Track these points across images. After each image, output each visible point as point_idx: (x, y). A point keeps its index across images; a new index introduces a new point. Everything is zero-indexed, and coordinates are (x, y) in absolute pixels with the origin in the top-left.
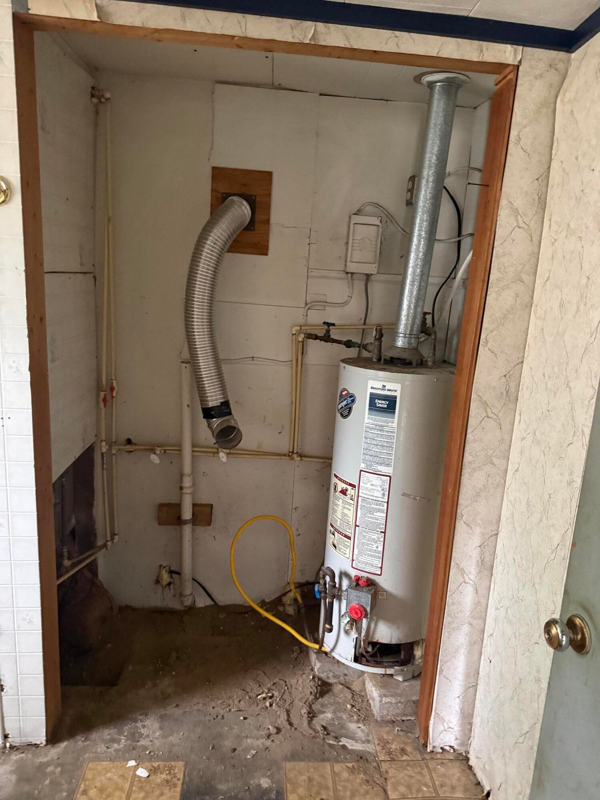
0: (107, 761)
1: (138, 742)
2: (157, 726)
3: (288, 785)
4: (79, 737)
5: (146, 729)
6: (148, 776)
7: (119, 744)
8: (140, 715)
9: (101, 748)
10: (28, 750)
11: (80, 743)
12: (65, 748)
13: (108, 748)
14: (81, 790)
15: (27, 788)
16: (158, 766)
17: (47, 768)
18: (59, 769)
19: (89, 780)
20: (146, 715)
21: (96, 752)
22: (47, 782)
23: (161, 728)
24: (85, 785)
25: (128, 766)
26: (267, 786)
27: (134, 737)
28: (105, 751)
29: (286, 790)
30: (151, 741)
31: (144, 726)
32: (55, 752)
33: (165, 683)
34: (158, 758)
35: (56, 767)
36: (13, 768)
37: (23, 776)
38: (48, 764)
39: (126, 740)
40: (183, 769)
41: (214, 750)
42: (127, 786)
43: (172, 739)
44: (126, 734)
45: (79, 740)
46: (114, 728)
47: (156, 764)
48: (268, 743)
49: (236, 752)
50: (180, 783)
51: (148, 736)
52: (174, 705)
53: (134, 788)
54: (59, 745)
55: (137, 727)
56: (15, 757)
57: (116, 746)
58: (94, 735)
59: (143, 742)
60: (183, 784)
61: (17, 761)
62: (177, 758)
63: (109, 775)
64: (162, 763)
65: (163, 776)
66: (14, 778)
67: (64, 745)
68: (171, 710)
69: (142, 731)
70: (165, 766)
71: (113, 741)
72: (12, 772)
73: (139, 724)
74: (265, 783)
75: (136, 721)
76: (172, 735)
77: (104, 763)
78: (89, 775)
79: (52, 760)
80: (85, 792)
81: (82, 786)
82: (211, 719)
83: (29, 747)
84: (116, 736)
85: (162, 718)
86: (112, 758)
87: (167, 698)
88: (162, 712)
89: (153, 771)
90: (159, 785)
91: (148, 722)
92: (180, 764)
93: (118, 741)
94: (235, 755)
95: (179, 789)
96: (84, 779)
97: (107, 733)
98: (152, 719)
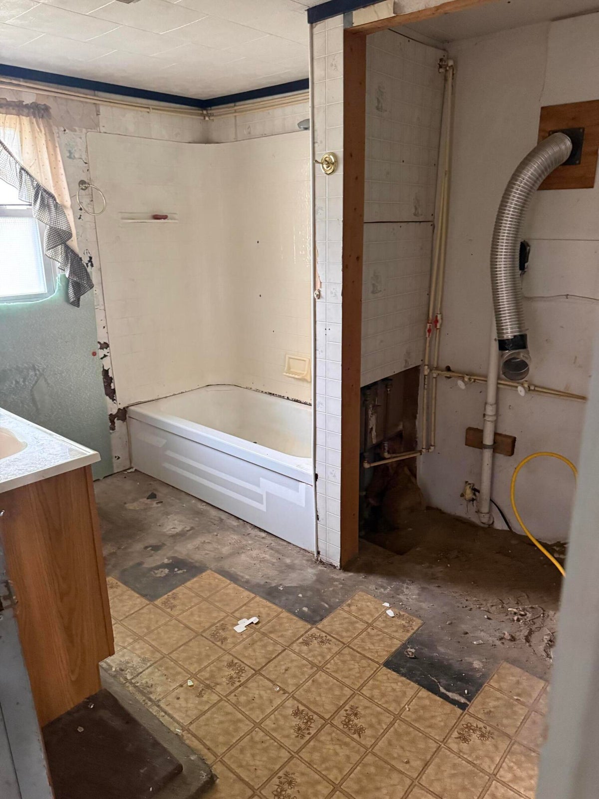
0: (372, 596)
1: (399, 595)
2: (417, 592)
3: (496, 676)
4: (362, 574)
5: (407, 590)
6: (393, 617)
7: (384, 591)
8: (409, 580)
9: (372, 587)
10: (329, 567)
11: (361, 578)
12: (350, 576)
13: (376, 589)
14: (347, 603)
15: (319, 587)
16: (404, 615)
17: (335, 582)
18: (341, 586)
19: (355, 600)
20: (413, 582)
21: (368, 588)
22: (331, 589)
23: (419, 595)
24: (351, 602)
25: (383, 605)
26: (477, 667)
27: (397, 591)
28: (374, 590)
29: (492, 677)
30: (407, 599)
31: (407, 588)
32: (343, 575)
33: (439, 570)
34: (406, 610)
35: (340, 584)
36: (317, 573)
37: (319, 580)
38: (337, 580)
39: (391, 590)
40: (420, 625)
41: (449, 626)
42: (377, 615)
43: (424, 605)
44: (392, 587)
45: (361, 576)
46: (387, 579)
47: (402, 613)
48: (498, 643)
49: (467, 635)
50: (413, 631)
51: (407, 595)
52: (437, 585)
53: (380, 619)
54: (348, 573)
55: (402, 586)
56: (320, 567)
57: (382, 590)
58: (371, 578)
59: (401, 597)
60: (414, 633)
61: (320, 570)
62: (420, 617)
63: (369, 604)
64: (407, 614)
65: (403, 622)
66: (315, 578)
67: (351, 574)
68: (433, 587)
69: (405, 590)
70: (408, 617)
71: (382, 587)
72: (315, 574)
73: (405, 585)
74: (477, 664)
75: (404, 582)
76: (424, 602)
77: (369, 596)
78: (357, 597)
79: (340, 579)
80: (349, 605)
81: (349, 601)
82: (461, 606)
83: (330, 566)
84: (385, 585)
85: (423, 589)
86: (376, 596)
87: (434, 579)
88: (426, 586)
89: (398, 616)
90: (396, 625)
91: (411, 587)
92: (420, 622)
93: (385, 589)
94: (464, 637)
95: (409, 634)
96: (352, 599)
97: (380, 580)
98: (415, 586)
